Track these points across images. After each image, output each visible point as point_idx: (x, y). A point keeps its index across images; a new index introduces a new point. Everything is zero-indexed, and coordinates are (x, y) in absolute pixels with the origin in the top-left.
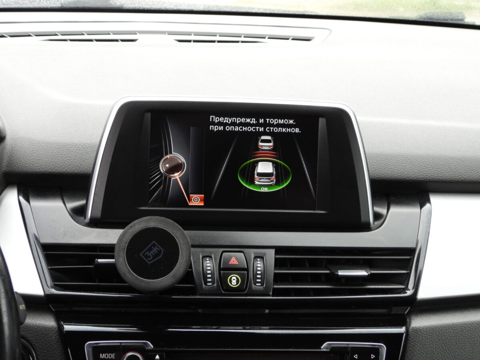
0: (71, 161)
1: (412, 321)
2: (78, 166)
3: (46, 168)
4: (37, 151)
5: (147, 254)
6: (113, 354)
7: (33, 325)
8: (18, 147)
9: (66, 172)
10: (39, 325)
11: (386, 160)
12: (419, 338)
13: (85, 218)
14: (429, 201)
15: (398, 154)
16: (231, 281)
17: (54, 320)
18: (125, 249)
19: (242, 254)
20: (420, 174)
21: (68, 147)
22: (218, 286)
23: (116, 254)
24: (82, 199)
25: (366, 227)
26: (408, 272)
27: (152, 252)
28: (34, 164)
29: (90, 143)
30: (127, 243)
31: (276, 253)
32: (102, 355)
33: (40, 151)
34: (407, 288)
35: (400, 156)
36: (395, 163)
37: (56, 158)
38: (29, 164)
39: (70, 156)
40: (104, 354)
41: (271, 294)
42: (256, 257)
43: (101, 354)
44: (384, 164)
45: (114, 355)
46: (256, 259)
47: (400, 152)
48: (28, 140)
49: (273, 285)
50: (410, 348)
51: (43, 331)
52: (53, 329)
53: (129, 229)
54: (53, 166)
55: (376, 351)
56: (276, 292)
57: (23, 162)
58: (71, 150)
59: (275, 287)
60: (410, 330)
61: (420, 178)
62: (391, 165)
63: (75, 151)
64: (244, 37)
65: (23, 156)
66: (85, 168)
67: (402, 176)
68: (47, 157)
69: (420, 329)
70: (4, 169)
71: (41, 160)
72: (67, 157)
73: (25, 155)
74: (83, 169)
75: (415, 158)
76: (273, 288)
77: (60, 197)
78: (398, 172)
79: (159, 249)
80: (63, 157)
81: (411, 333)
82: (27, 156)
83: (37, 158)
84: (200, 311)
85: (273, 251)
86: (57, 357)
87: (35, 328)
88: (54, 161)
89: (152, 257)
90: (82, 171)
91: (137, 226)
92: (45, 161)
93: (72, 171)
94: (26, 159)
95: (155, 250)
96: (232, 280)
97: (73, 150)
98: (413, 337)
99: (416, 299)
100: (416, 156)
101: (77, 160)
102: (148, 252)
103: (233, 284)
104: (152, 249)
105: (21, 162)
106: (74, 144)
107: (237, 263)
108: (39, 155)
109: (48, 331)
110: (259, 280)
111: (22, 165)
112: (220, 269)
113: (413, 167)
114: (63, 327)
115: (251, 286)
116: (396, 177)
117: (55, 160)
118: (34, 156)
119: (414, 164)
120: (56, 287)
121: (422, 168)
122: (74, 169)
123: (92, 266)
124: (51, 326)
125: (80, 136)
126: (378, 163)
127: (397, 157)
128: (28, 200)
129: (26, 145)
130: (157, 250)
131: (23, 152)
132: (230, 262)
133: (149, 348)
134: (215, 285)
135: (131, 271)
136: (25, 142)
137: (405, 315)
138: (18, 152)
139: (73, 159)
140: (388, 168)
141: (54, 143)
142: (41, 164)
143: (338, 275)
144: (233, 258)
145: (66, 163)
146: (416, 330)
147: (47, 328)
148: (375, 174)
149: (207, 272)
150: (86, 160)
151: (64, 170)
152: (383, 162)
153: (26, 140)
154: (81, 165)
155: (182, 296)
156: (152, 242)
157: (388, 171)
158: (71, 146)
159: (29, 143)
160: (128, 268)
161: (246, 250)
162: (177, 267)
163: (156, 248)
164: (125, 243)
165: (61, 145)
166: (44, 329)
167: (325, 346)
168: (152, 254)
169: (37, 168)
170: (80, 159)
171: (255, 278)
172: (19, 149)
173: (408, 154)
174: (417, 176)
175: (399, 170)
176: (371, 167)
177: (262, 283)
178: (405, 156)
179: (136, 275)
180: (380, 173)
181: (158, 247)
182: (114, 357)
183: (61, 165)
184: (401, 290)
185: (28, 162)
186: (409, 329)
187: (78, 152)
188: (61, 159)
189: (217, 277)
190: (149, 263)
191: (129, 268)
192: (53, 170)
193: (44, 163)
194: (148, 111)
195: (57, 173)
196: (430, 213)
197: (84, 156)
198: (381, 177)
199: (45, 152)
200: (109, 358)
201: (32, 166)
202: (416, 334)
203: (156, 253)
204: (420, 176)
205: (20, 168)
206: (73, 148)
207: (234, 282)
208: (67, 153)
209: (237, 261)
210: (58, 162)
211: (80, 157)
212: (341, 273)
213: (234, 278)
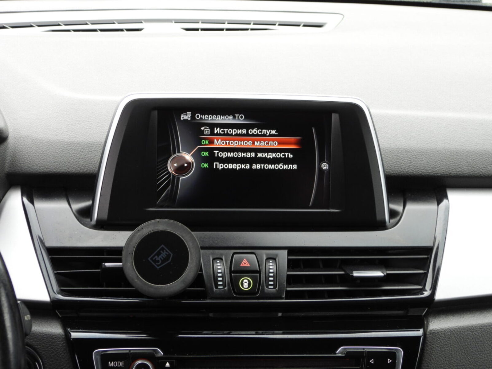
0: (76, 160)
1: (430, 323)
2: (83, 165)
3: (50, 168)
4: (41, 150)
5: (156, 259)
6: (122, 362)
7: (40, 333)
8: (22, 146)
9: (71, 172)
10: (45, 332)
11: (402, 155)
12: (437, 341)
13: (91, 220)
14: (446, 197)
15: (414, 149)
16: (242, 284)
17: (61, 327)
18: (132, 254)
19: (254, 256)
20: (436, 170)
21: (72, 146)
22: (229, 289)
23: (123, 257)
24: (89, 200)
25: (381, 226)
26: (426, 271)
27: (160, 257)
28: (37, 164)
29: (95, 142)
30: (134, 247)
31: (289, 254)
32: (111, 363)
33: (43, 150)
34: (424, 289)
35: (417, 150)
36: (411, 158)
37: (60, 158)
38: (33, 164)
39: (75, 156)
40: (112, 362)
41: (284, 296)
42: (268, 259)
43: (109, 362)
44: (400, 159)
45: (123, 363)
46: (268, 260)
47: (416, 146)
48: (31, 139)
49: (286, 287)
50: (428, 352)
51: (50, 339)
52: (60, 336)
53: (137, 233)
54: (58, 166)
55: (393, 355)
56: (290, 295)
57: (26, 163)
58: (75, 149)
59: (288, 289)
60: (428, 333)
61: (438, 173)
62: (407, 160)
63: (79, 150)
64: (254, 24)
65: (26, 156)
66: (90, 168)
67: (418, 171)
68: (51, 156)
69: (438, 331)
70: (7, 169)
71: (45, 160)
72: (72, 156)
73: (28, 155)
74: (89, 169)
75: (431, 152)
76: (286, 290)
77: (65, 198)
78: (414, 168)
79: (168, 254)
80: (67, 156)
81: (429, 335)
82: (30, 155)
83: (40, 158)
84: (211, 315)
85: (286, 252)
86: (65, 365)
87: (41, 336)
88: (58, 161)
89: (160, 261)
90: (87, 170)
91: (144, 229)
92: (49, 161)
93: (77, 171)
94: (30, 159)
95: (164, 254)
96: (244, 282)
97: (79, 149)
98: (431, 340)
99: (434, 300)
100: (433, 150)
101: (83, 159)
102: (156, 257)
103: (244, 287)
104: (161, 253)
105: (24, 162)
106: (79, 142)
107: (249, 265)
108: (43, 155)
109: (55, 339)
110: (272, 283)
111: (26, 166)
112: (231, 272)
113: (430, 162)
114: (70, 335)
115: (263, 289)
116: (412, 172)
117: (60, 160)
118: (38, 156)
119: (431, 159)
120: (62, 292)
121: (439, 163)
122: (79, 169)
123: (99, 270)
124: (58, 333)
125: (85, 134)
126: (393, 158)
127: (413, 152)
128: (32, 202)
129: (29, 144)
130: (166, 254)
131: (26, 152)
132: (242, 264)
133: (159, 355)
134: (226, 288)
135: (140, 276)
136: (29, 141)
137: (423, 316)
138: (21, 151)
139: (78, 158)
140: (404, 163)
141: (58, 142)
142: (44, 164)
143: (352, 276)
144: (244, 260)
145: (71, 163)
146: (434, 333)
147: (53, 335)
148: (390, 170)
149: (217, 275)
150: (91, 159)
151: (69, 170)
152: (398, 158)
153: (29, 139)
154: (86, 165)
155: (192, 300)
156: (160, 246)
157: (403, 167)
158: (76, 145)
159: (33, 143)
160: (136, 273)
161: (258, 252)
162: (187, 272)
163: (165, 252)
164: (133, 247)
165: (66, 144)
166: (50, 336)
167: (340, 351)
168: (160, 259)
169: (40, 169)
170: (85, 158)
171: (267, 280)
172: (22, 148)
173: (424, 148)
174: (433, 172)
175: (415, 165)
176: (386, 163)
177: (275, 286)
178: (422, 151)
179: (145, 281)
180: (395, 169)
181: (166, 251)
182: (123, 365)
183: (66, 165)
184: (418, 291)
185: (31, 162)
186: (426, 332)
187: (83, 151)
188: (66, 158)
189: (228, 280)
190: (158, 268)
191: (137, 273)
192: (57, 170)
193: (48, 163)
194: (155, 108)
195: (61, 173)
196: (447, 209)
197: (89, 155)
198: (397, 173)
199: (49, 151)
200: (118, 366)
201: (36, 166)
202: (434, 336)
203: (164, 257)
204: (437, 171)
205: (23, 169)
206: (77, 147)
207: (246, 285)
208: (71, 152)
209: (249, 263)
210: (63, 161)
211: (85, 156)
212: (356, 274)
213: (245, 281)
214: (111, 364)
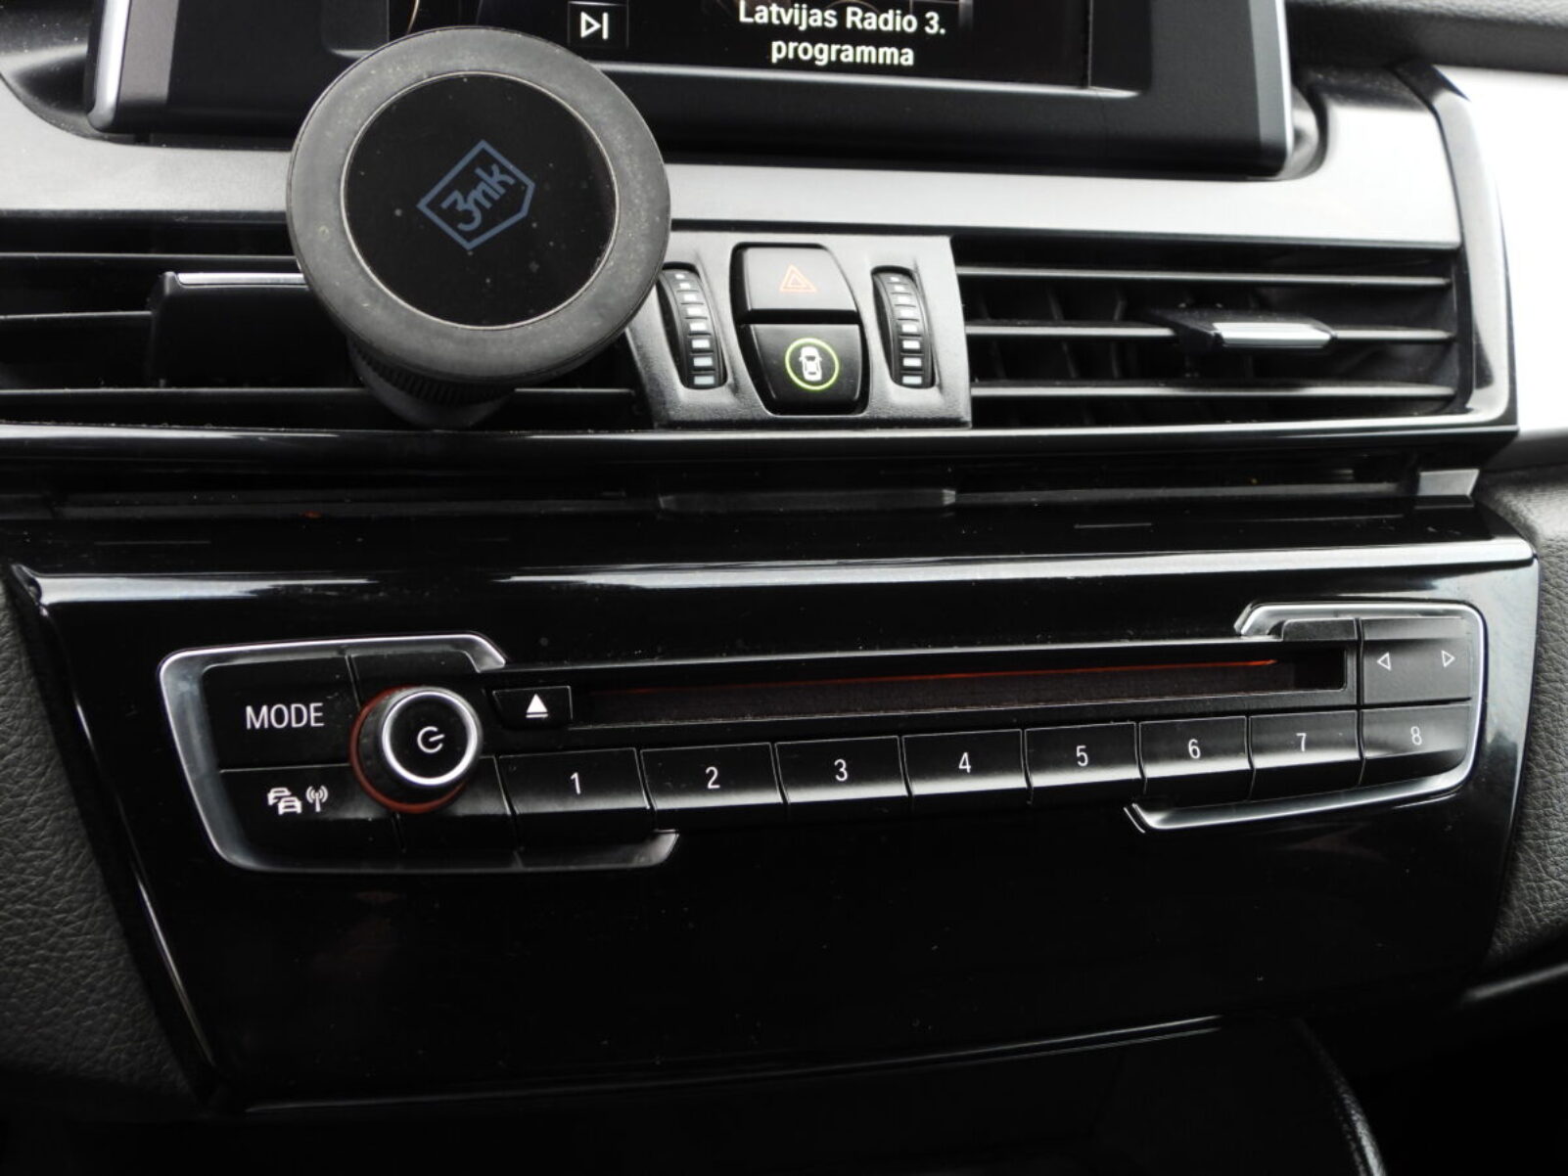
5: (455, 203)
6: (312, 706)
13: (90, 109)
16: (797, 367)
18: (338, 182)
19: (822, 257)
22: (741, 388)
26: (1452, 334)
27: (476, 194)
30: (346, 152)
31: (959, 258)
32: (257, 713)
34: (1465, 396)
40: (265, 709)
41: (968, 419)
42: (881, 271)
43: (249, 710)
45: (317, 710)
46: (883, 275)
49: (970, 384)
53: (355, 84)
60: (1547, 550)
76: (972, 396)
79: (511, 181)
84: (665, 502)
85: (944, 243)
86: (13, 739)
89: (478, 216)
91: (390, 70)
95: (492, 184)
96: (803, 359)
98: (1558, 577)
99: (1516, 436)
102: (456, 195)
103: (807, 377)
104: (479, 179)
107: (814, 290)
110: (913, 364)
112: (741, 318)
114: (34, 589)
115: (882, 387)
123: (148, 313)
130: (503, 184)
132: (782, 286)
133: (486, 667)
134: (728, 384)
135: (381, 286)
143: (1222, 340)
144: (790, 270)
146: (1563, 548)
156: (474, 144)
160: (362, 270)
161: (836, 242)
163: (498, 176)
167: (1255, 623)
168: (477, 203)
171: (894, 351)
177: (926, 375)
179: (408, 307)
181: (504, 170)
182: (317, 720)
184: (1437, 405)
186: (1540, 546)
189: (732, 350)
190: (468, 246)
191: (368, 269)
200: (294, 725)
203: (496, 197)
207: (813, 370)
209: (812, 283)
212: (1233, 331)
213: (806, 352)
214: (259, 718)
